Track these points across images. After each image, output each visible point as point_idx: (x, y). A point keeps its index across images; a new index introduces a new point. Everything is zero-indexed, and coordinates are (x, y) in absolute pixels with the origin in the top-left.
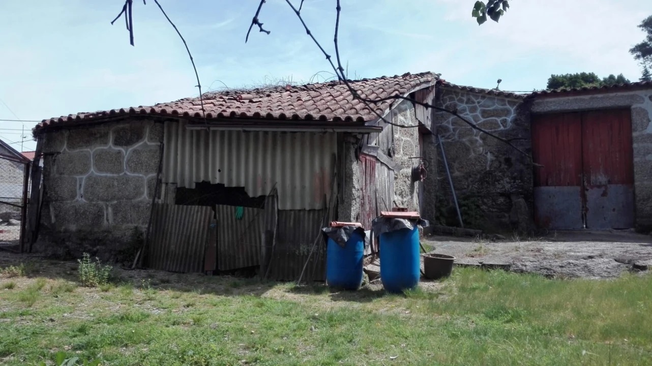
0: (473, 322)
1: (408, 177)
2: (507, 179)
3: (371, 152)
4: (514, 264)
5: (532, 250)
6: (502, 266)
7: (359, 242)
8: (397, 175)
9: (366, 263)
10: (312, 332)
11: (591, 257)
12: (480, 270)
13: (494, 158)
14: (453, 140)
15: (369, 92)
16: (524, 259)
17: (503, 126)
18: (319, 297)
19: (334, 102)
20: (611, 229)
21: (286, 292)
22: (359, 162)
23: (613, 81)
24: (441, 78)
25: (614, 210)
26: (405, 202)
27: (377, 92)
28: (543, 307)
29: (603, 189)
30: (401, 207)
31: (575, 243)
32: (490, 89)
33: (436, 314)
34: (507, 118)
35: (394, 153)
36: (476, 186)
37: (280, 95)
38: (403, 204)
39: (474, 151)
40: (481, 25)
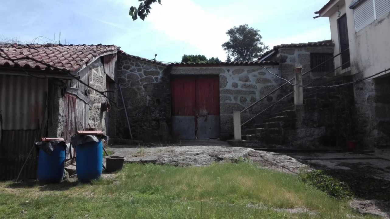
0: (132, 196)
1: (98, 108)
2: (158, 111)
3: (73, 92)
4: (158, 160)
5: (169, 152)
6: (152, 161)
7: (62, 151)
8: (91, 107)
9: (68, 165)
10: (22, 214)
11: (198, 154)
12: (140, 164)
13: (151, 99)
14: (127, 87)
15: (72, 53)
16: (164, 156)
17: (156, 81)
18: (31, 189)
19: (47, 57)
20: (209, 139)
21: (6, 187)
22: (64, 98)
23: (213, 61)
24: (121, 49)
25: (210, 129)
26: (96, 124)
27: (78, 53)
28: (172, 183)
29: (205, 117)
30: (93, 127)
31: (191, 147)
32: (150, 59)
33: (110, 194)
34: (158, 77)
35: (89, 94)
36: (141, 115)
37: (7, 50)
38: (95, 126)
39: (140, 95)
40: (134, 21)
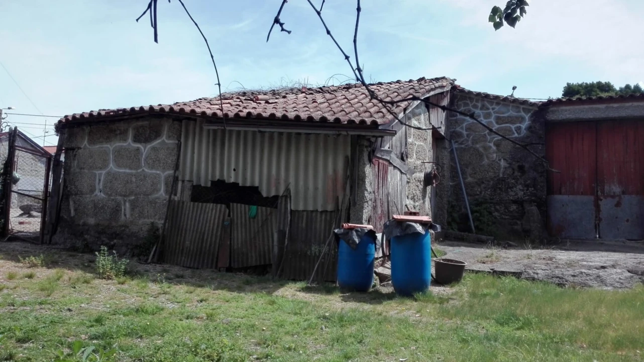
0: (483, 328)
1: (419, 181)
2: (520, 187)
3: (384, 156)
4: (525, 272)
5: (544, 259)
6: (514, 273)
7: (370, 245)
8: (409, 179)
9: (377, 266)
10: (322, 331)
11: (603, 267)
12: (492, 277)
13: (507, 165)
14: (466, 146)
15: (383, 96)
16: (536, 267)
17: (517, 133)
18: (330, 297)
19: (349, 104)
20: (624, 240)
21: (297, 291)
22: (372, 165)
23: (629, 91)
24: (456, 83)
25: (628, 221)
26: (417, 206)
27: (391, 96)
28: (555, 315)
29: (617, 199)
30: (413, 211)
31: (588, 253)
32: (505, 95)
33: (446, 319)
34: (521, 125)
35: (407, 157)
36: (489, 193)
37: (295, 97)
38: (415, 208)
39: (488, 158)
40: (497, 30)
